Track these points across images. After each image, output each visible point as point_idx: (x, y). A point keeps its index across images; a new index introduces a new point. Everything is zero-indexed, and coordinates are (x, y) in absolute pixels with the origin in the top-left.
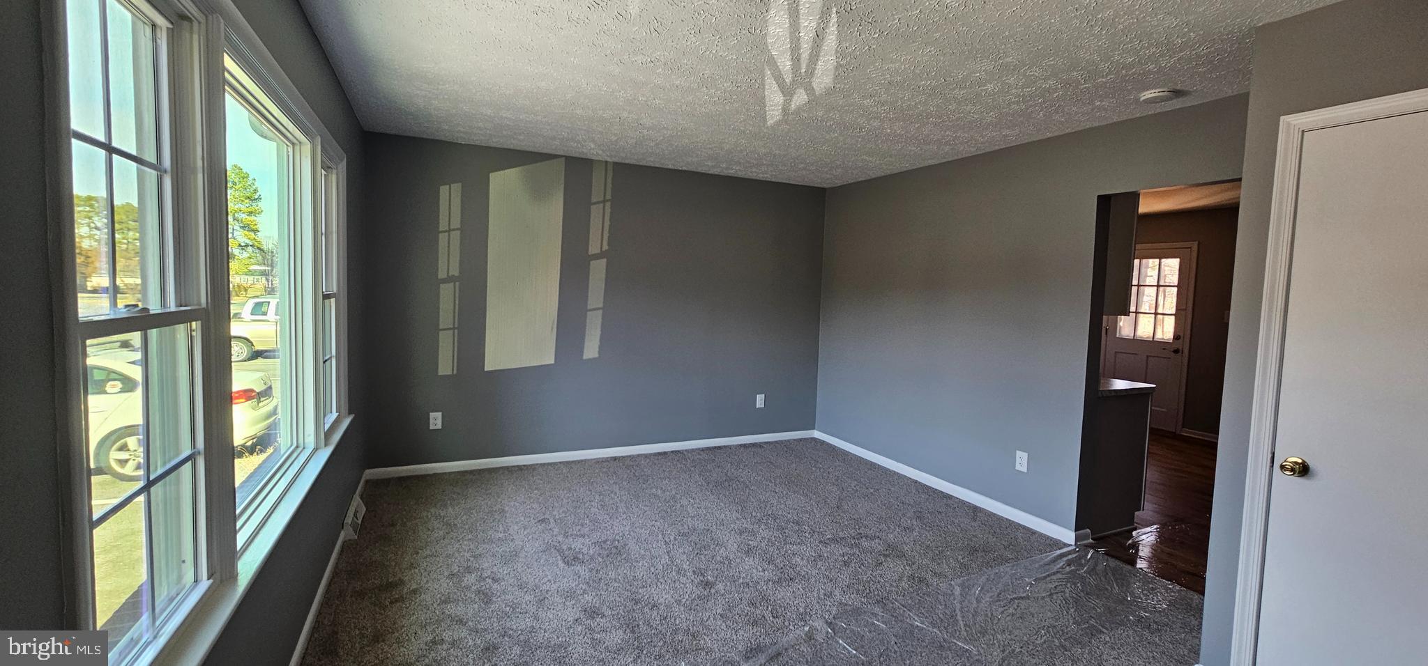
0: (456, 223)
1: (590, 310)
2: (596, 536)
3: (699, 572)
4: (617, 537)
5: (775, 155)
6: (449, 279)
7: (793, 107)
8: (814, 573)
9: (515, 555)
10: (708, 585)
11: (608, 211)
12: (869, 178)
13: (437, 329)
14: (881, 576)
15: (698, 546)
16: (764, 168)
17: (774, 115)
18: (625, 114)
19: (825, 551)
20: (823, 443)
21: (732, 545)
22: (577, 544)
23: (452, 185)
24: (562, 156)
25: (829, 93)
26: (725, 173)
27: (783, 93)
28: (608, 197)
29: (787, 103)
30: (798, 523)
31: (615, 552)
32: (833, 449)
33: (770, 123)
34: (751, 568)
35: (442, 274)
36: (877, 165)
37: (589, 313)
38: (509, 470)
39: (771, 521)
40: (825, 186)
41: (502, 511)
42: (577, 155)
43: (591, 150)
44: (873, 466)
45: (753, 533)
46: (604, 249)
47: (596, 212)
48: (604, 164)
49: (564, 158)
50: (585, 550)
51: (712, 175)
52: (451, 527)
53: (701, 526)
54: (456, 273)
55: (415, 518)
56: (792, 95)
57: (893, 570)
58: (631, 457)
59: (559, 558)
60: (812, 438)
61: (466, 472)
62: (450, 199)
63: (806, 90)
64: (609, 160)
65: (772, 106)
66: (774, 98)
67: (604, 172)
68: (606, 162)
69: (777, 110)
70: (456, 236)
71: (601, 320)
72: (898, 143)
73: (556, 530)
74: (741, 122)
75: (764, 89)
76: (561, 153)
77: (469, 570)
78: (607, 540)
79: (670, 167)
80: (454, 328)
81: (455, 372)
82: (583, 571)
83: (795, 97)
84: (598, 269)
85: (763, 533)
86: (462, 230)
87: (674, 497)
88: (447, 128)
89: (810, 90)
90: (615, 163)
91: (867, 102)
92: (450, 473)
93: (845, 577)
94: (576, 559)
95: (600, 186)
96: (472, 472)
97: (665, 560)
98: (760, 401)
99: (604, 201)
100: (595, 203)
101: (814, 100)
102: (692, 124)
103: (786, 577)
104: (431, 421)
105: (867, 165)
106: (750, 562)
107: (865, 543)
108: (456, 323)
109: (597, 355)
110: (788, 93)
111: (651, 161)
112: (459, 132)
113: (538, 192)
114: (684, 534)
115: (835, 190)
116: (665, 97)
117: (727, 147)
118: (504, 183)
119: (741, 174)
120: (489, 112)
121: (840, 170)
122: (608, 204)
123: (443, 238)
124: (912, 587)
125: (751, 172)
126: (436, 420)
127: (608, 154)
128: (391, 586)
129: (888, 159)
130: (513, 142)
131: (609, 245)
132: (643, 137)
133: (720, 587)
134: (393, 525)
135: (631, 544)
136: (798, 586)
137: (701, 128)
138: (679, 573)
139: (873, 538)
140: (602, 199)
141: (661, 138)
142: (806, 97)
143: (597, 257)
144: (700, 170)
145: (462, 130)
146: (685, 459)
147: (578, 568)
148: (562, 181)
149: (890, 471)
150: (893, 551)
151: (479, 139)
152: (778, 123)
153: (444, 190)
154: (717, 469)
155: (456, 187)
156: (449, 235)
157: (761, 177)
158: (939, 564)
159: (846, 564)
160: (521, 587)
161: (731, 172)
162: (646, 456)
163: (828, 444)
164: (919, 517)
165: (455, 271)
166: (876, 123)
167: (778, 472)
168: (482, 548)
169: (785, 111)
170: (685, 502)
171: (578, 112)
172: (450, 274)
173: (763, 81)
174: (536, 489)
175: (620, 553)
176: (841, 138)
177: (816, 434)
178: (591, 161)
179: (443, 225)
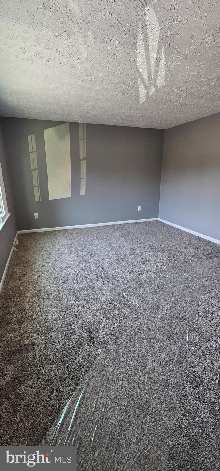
0: (35, 150)
1: (82, 179)
2: (86, 249)
3: (117, 259)
4: (92, 250)
5: (144, 117)
6: (35, 169)
7: (150, 94)
8: (153, 260)
9: (62, 254)
10: (119, 263)
11: (85, 142)
12: (181, 124)
13: (33, 187)
14: (174, 261)
15: (117, 252)
16: (141, 123)
17: (143, 99)
18: (87, 103)
19: (157, 254)
20: (160, 222)
21: (128, 252)
22: (80, 252)
23: (32, 135)
24: (68, 122)
25: (164, 87)
26: (127, 125)
27: (145, 88)
28: (85, 137)
29: (147, 93)
30: (149, 246)
31: (91, 254)
32: (164, 224)
33: (141, 102)
34: (134, 259)
35: (32, 168)
36: (182, 118)
37: (81, 180)
38: (60, 231)
39: (141, 245)
40: (164, 129)
41: (58, 243)
42: (73, 121)
43: (77, 119)
44: (176, 229)
45: (135, 249)
46: (85, 157)
47: (81, 143)
48: (83, 124)
49: (69, 123)
50: (82, 253)
51: (122, 126)
52: (43, 247)
53: (119, 247)
54: (37, 167)
55: (33, 244)
56: (149, 89)
57: (178, 259)
58: (98, 227)
59: (75, 255)
60: (157, 221)
61: (47, 232)
62: (32, 140)
63: (154, 86)
64: (84, 122)
65: (142, 95)
66: (142, 91)
67: (83, 127)
68: (84, 123)
69: (144, 96)
70: (35, 154)
71: (85, 182)
72: (190, 108)
73: (74, 248)
74: (130, 104)
75: (138, 87)
76: (68, 121)
77: (49, 258)
78: (89, 251)
79: (107, 124)
80: (38, 186)
81: (40, 200)
82: (82, 259)
83: (151, 90)
84: (83, 164)
85: (138, 249)
86: (37, 151)
87: (110, 238)
88: (27, 113)
89: (156, 86)
90: (87, 124)
91: (179, 90)
92: (43, 232)
93: (162, 261)
94: (80, 255)
95: (82, 133)
96: (49, 232)
97: (107, 256)
98: (140, 208)
99: (84, 139)
100: (81, 140)
101: (158, 91)
102: (112, 105)
103: (143, 261)
104: (35, 216)
105: (179, 118)
106: (132, 257)
107: (170, 252)
108: (39, 184)
109: (84, 194)
110: (147, 88)
111: (99, 122)
112: (31, 114)
113: (61, 137)
114: (113, 249)
115: (168, 130)
116: (102, 94)
117: (126, 114)
118: (49, 133)
119: (133, 126)
120: (40, 106)
121: (169, 122)
122: (85, 140)
123: (31, 155)
124: (184, 264)
125: (136, 124)
126: (36, 216)
127: (84, 120)
128: (27, 262)
129: (187, 115)
130: (50, 117)
131: (86, 155)
132: (95, 112)
133: (123, 263)
134: (27, 246)
135: (97, 252)
136: (147, 264)
137: (116, 107)
138: (110, 260)
139: (173, 250)
140: (83, 138)
141: (102, 112)
142: (154, 89)
143: (83, 160)
144: (117, 125)
145: (32, 114)
146: (115, 227)
147: (80, 258)
148: (69, 132)
149: (182, 230)
150: (179, 254)
151: (38, 117)
152: (144, 103)
153: (29, 137)
154: (125, 230)
155: (33, 136)
156: (33, 154)
157: (140, 126)
158: (194, 258)
159: (163, 258)
160: (64, 263)
161: (129, 125)
162: (102, 226)
163: (162, 222)
164: (190, 244)
165: (36, 167)
166: (181, 100)
167: (145, 231)
168: (53, 252)
169: (147, 96)
170: (114, 240)
171: (70, 103)
172: (35, 168)
173: (137, 84)
174: (68, 236)
175: (93, 254)
176: (168, 108)
177: (159, 219)
178: (79, 123)
179: (30, 150)
